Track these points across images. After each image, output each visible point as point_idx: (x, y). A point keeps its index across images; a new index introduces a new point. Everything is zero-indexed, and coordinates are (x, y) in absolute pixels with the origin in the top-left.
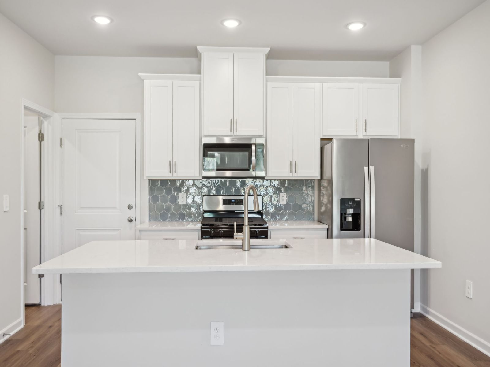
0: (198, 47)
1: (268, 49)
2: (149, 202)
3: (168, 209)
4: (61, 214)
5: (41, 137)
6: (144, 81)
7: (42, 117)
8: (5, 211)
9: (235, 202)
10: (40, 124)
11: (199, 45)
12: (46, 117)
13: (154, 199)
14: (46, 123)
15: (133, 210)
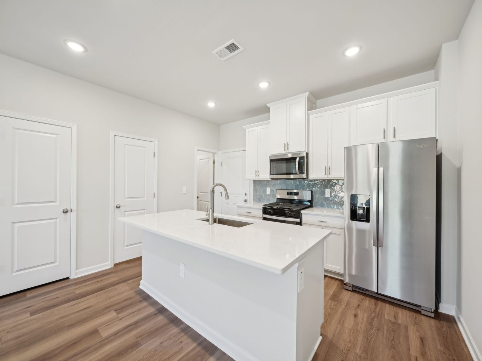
0: (267, 105)
1: (308, 93)
2: (253, 192)
3: (261, 196)
4: (222, 196)
5: (214, 162)
6: (246, 130)
7: (214, 154)
8: (184, 194)
9: (294, 194)
10: (214, 157)
11: (267, 104)
12: (216, 153)
13: (255, 190)
14: (215, 156)
15: (247, 196)
